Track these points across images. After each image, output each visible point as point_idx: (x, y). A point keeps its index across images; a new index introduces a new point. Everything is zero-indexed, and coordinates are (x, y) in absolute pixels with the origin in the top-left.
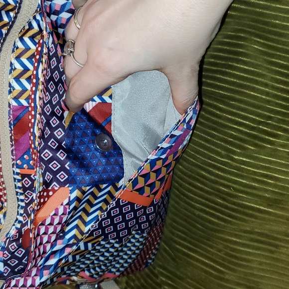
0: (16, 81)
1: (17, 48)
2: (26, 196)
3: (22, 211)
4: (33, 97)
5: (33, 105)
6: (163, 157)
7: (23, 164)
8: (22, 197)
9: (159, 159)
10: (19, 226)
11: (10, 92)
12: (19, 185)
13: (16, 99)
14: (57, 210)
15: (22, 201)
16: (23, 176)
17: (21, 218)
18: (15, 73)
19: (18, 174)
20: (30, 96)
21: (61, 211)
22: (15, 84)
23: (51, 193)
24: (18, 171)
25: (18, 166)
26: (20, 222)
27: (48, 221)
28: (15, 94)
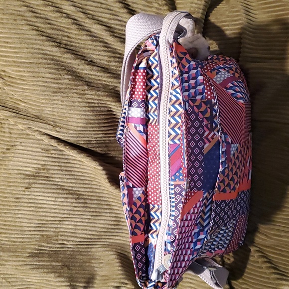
0: (172, 130)
1: (171, 111)
2: (176, 199)
3: (174, 209)
4: (182, 138)
5: (182, 142)
6: (227, 166)
7: (175, 179)
8: (173, 200)
9: (225, 168)
10: (173, 218)
11: (169, 136)
12: (173, 192)
13: (173, 140)
14: (196, 204)
15: (173, 202)
16: (176, 186)
17: (173, 213)
18: (172, 126)
19: (172, 185)
20: (180, 138)
21: (198, 205)
22: (172, 132)
23: (193, 194)
24: (172, 183)
25: (172, 180)
26: (173, 216)
27: (192, 212)
28: (172, 137)
